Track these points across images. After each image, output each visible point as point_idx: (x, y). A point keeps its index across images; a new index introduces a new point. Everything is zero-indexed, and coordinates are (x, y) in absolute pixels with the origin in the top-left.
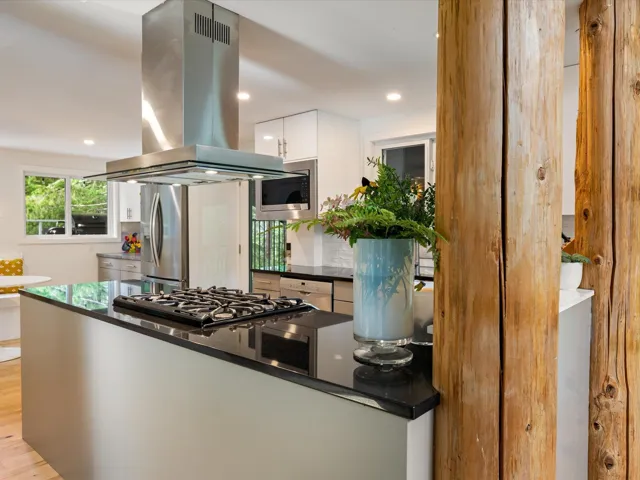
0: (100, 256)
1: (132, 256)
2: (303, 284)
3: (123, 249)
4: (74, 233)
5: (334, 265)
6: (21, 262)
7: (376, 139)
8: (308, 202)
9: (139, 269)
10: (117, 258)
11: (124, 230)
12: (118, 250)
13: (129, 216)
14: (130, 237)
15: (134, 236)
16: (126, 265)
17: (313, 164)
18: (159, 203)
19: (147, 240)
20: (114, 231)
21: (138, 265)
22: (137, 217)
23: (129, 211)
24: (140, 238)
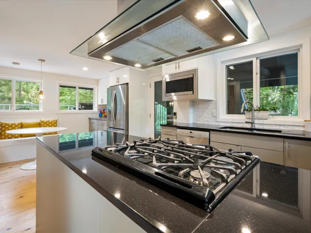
0: (90, 119)
1: (103, 119)
2: (191, 132)
3: (99, 116)
4: (79, 109)
5: (198, 122)
6: (56, 121)
7: (223, 60)
8: (193, 90)
9: (106, 124)
10: (96, 119)
11: (100, 108)
12: (97, 116)
13: (102, 102)
14: (102, 111)
15: (104, 110)
16: (101, 122)
17: (196, 70)
18: (115, 95)
19: (110, 112)
20: (96, 109)
21: (106, 122)
22: (105, 103)
23: (102, 100)
24: (107, 111)
